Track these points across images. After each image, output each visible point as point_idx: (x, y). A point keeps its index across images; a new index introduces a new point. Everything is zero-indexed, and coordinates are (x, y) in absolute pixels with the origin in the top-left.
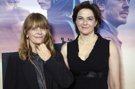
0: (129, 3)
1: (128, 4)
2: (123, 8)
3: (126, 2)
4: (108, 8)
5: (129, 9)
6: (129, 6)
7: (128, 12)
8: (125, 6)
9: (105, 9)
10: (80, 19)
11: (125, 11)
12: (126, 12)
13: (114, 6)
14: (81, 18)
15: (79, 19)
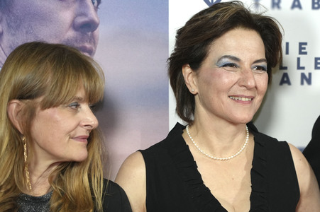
0: (96, 9)
1: (92, 14)
2: (74, 26)
3: (86, 6)
4: (18, 27)
5: (96, 32)
6: (96, 19)
7: (95, 44)
8: (81, 20)
9: (5, 28)
10: (228, 68)
11: (82, 40)
12: (88, 45)
13: (42, 17)
14: (233, 64)
15: (225, 65)
